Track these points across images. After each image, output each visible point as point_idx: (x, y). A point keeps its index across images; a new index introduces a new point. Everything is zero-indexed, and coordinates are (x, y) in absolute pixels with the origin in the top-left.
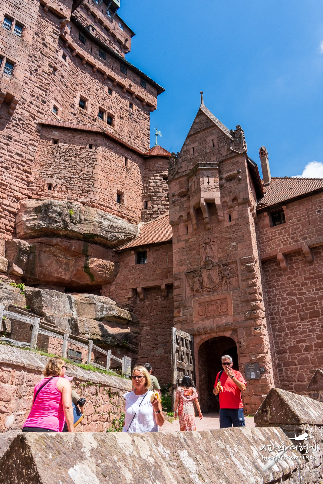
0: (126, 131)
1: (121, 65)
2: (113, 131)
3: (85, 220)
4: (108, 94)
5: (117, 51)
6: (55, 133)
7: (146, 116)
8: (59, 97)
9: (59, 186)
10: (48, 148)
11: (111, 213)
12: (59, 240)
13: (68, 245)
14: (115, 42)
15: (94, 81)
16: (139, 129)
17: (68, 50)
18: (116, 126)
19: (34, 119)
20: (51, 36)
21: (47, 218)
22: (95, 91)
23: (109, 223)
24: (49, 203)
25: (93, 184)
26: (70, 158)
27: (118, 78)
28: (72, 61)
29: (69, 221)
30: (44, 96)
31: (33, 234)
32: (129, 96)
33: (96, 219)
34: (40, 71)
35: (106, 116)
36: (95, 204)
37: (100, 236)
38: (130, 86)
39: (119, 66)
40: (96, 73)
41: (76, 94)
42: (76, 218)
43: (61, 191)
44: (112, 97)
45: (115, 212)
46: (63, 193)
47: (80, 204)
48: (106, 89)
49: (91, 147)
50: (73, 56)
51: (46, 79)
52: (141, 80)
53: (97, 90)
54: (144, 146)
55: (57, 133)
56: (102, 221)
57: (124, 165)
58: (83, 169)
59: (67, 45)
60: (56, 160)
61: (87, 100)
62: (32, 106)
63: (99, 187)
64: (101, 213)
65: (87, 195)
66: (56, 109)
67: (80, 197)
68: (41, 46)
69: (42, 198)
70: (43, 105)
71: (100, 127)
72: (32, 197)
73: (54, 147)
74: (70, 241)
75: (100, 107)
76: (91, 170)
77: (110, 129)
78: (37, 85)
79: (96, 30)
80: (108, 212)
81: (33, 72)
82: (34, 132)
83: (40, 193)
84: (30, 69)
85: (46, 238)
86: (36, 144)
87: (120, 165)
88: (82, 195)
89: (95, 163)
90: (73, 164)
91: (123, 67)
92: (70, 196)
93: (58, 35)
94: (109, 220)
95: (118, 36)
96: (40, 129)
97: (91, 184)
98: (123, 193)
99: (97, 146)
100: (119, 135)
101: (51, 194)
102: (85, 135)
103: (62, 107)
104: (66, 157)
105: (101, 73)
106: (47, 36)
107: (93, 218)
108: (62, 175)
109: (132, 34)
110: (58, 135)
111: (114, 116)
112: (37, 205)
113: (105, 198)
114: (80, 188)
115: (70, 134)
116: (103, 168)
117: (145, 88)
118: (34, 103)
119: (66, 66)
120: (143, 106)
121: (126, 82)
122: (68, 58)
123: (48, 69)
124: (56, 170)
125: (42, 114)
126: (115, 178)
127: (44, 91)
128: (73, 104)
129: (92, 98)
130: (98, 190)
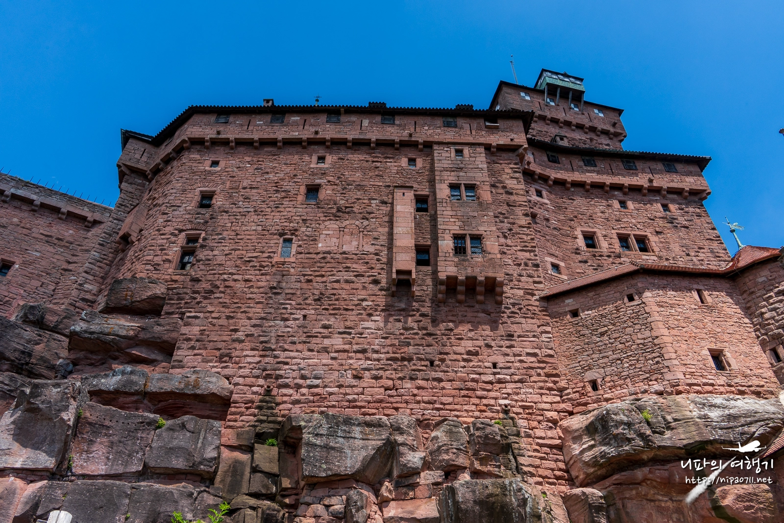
0: (676, 248)
1: (623, 162)
2: (656, 258)
3: (675, 420)
4: (622, 210)
5: (608, 145)
6: (569, 301)
7: (698, 210)
8: (553, 250)
9: (608, 379)
10: (568, 327)
11: (716, 393)
12: (646, 470)
13: (666, 474)
14: (598, 136)
15: (592, 203)
16: (696, 236)
17: (540, 182)
18: (656, 249)
19: (533, 295)
20: (512, 178)
21: (610, 439)
22: (601, 214)
23: (721, 413)
24: (605, 412)
25: (661, 356)
26: (606, 328)
27: (626, 180)
28: (550, 192)
29: (648, 432)
30: (533, 258)
31: (599, 473)
32: (655, 196)
33: (694, 413)
34: (516, 229)
35: (633, 241)
36: (680, 388)
37: (715, 440)
38: (651, 181)
39: (620, 164)
40: (591, 191)
41: (576, 233)
42: (659, 422)
43: (615, 386)
44: (630, 211)
45: (722, 389)
46: (619, 388)
47: (655, 397)
48: (616, 204)
49: (631, 299)
50: (550, 186)
51: (527, 235)
52: (664, 164)
53: (602, 212)
54: (719, 257)
55: (572, 300)
56: (706, 412)
57: (700, 304)
58: (634, 337)
59: (536, 177)
60: (587, 340)
61: (595, 233)
62: (523, 279)
63: (674, 356)
64: (697, 399)
65: (660, 376)
66: (556, 267)
67: (649, 385)
68: (504, 196)
69: (590, 407)
70: (537, 270)
71: (632, 263)
72: (575, 411)
73: (576, 322)
74: (666, 467)
75: (618, 234)
76: (647, 333)
77: (647, 257)
78: (519, 248)
79: (566, 137)
80: (711, 392)
81: (507, 235)
82: (539, 313)
83: (583, 400)
84: (502, 233)
85: (623, 473)
86: (549, 329)
87: (693, 306)
88: (651, 380)
89: (649, 320)
90: (615, 335)
91: (628, 162)
92: (632, 389)
93: (520, 173)
94: (719, 407)
95: (600, 126)
96: (545, 304)
97: (659, 357)
98: (721, 351)
99: (640, 294)
100: (667, 259)
101: (600, 397)
102: (615, 285)
103: (563, 260)
104: (600, 331)
105: (598, 186)
106: (507, 182)
107: (688, 413)
108: (606, 360)
109: (620, 112)
110: (575, 303)
111: (646, 236)
112: (586, 423)
113: (694, 370)
114: (643, 369)
115: (591, 294)
116: (666, 322)
117: (676, 172)
118: (524, 273)
119: (547, 204)
120: (685, 198)
121: (641, 180)
122: (544, 193)
123: (524, 221)
124: (593, 356)
125: (540, 283)
126: (695, 331)
127: (530, 251)
128: (577, 249)
129: (601, 227)
130: (676, 362)
